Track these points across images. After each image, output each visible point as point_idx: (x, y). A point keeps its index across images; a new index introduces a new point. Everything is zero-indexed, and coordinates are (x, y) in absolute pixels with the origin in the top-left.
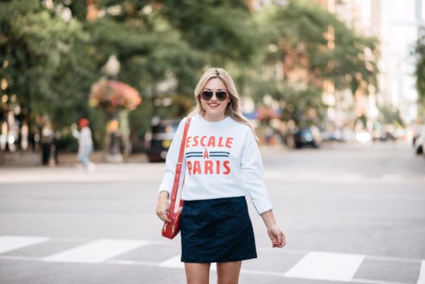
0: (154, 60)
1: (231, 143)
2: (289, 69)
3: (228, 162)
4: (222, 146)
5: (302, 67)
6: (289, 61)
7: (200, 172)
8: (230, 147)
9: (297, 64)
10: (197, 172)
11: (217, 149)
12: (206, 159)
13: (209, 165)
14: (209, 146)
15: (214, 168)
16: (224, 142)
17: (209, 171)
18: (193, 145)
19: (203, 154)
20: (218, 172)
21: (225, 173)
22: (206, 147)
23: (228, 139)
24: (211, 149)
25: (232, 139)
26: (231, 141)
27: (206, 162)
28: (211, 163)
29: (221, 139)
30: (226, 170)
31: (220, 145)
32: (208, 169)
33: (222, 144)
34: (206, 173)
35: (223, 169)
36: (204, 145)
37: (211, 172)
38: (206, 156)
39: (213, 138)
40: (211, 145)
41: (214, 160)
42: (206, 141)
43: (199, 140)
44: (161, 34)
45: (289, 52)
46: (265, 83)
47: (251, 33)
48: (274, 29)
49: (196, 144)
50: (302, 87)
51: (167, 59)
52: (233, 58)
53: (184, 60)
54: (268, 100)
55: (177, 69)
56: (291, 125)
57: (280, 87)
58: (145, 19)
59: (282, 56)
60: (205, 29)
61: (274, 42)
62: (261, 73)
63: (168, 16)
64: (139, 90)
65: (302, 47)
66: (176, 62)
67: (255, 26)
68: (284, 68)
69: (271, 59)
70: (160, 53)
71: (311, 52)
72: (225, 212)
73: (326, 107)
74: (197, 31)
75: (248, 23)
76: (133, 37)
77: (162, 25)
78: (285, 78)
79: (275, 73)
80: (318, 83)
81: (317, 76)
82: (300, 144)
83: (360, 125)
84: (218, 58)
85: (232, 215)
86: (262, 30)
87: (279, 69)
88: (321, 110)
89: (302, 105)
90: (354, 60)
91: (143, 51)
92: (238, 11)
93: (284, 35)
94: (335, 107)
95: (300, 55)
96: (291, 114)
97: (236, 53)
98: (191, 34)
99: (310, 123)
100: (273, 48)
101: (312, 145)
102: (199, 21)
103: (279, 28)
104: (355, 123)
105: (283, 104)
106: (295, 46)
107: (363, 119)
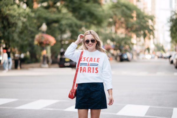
0: (61, 25)
1: (99, 60)
2: (117, 29)
3: (98, 68)
4: (95, 61)
5: (123, 27)
6: (117, 25)
7: (86, 72)
8: (98, 62)
9: (121, 26)
10: (84, 72)
11: (93, 62)
12: (89, 67)
13: (89, 69)
14: (90, 61)
15: (92, 70)
16: (96, 60)
17: (89, 71)
18: (83, 61)
19: (87, 65)
20: (93, 72)
21: (96, 73)
22: (89, 62)
23: (98, 59)
24: (91, 62)
25: (99, 58)
26: (99, 59)
27: (89, 68)
28: (90, 68)
29: (95, 59)
30: (96, 71)
31: (94, 61)
32: (89, 70)
33: (95, 60)
34: (88, 72)
35: (95, 71)
36: (88, 61)
37: (90, 72)
38: (88, 65)
39: (91, 58)
40: (91, 61)
41: (92, 67)
42: (89, 60)
43: (86, 59)
44: (64, 14)
45: (117, 21)
46: (107, 34)
47: (102, 13)
48: (111, 12)
49: (85, 60)
50: (123, 36)
51: (67, 24)
52: (94, 24)
53: (74, 25)
54: (109, 41)
55: (71, 29)
56: (118, 52)
57: (114, 36)
58: (57, 8)
59: (115, 23)
60: (82, 12)
61: (112, 17)
62: (106, 30)
63: (67, 6)
64: (55, 37)
65: (123, 19)
66: (70, 26)
67: (103, 11)
68: (115, 28)
69: (110, 24)
70: (64, 22)
71: (127, 21)
72: (95, 88)
73: (133, 44)
74: (79, 13)
75: (100, 9)
76: (52, 15)
77: (64, 10)
78: (116, 32)
79: (112, 30)
80: (130, 34)
81: (129, 32)
82: (122, 60)
83: (147, 52)
84: (88, 24)
85: (98, 90)
86: (106, 12)
87: (113, 28)
88: (131, 46)
89: (123, 43)
90: (145, 25)
91: (57, 21)
92: (96, 5)
93: (115, 15)
94: (136, 44)
95: (122, 23)
96: (118, 47)
97: (95, 22)
98: (77, 14)
99: (126, 51)
100: (111, 20)
101: (127, 60)
102: (80, 8)
103: (113, 11)
104: (145, 51)
105: (115, 43)
106: (120, 19)
107: (148, 49)
